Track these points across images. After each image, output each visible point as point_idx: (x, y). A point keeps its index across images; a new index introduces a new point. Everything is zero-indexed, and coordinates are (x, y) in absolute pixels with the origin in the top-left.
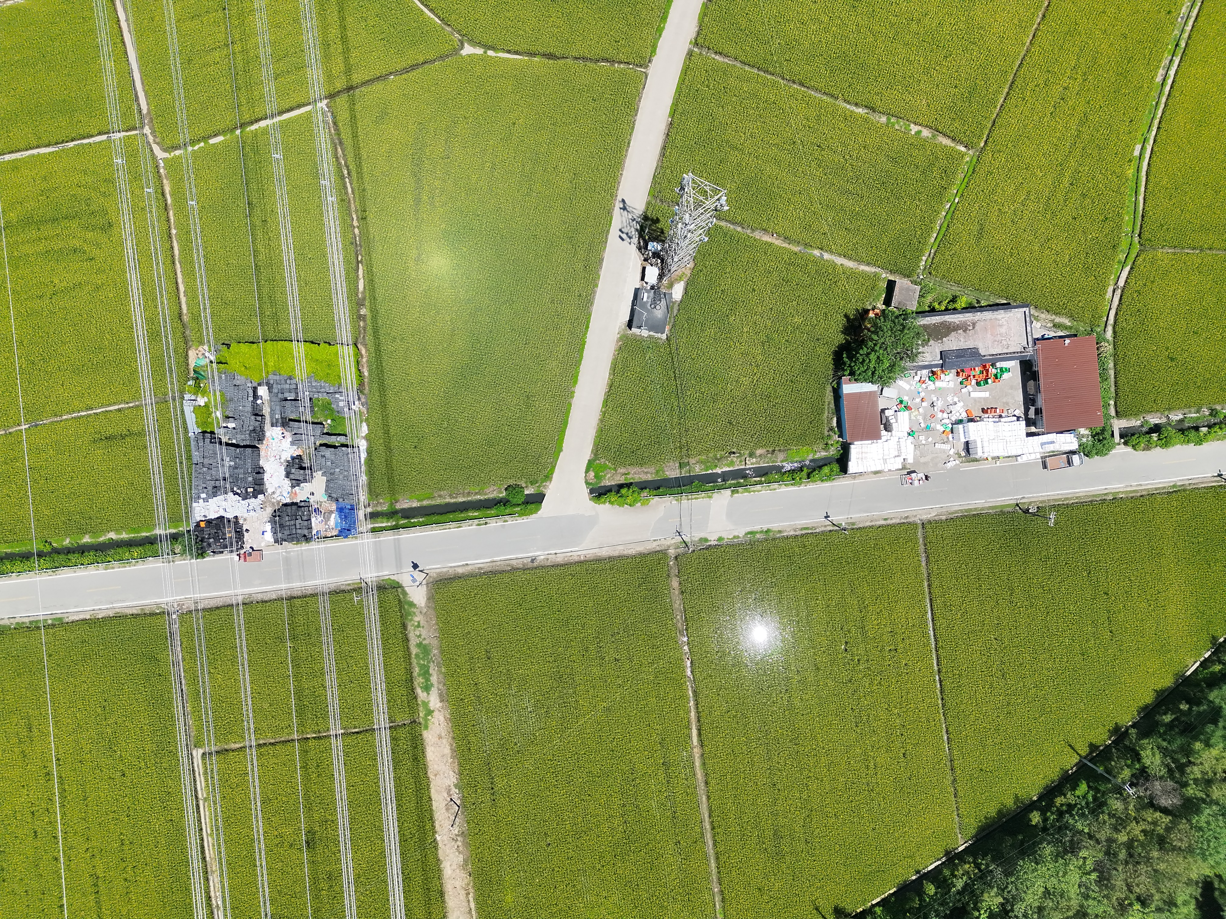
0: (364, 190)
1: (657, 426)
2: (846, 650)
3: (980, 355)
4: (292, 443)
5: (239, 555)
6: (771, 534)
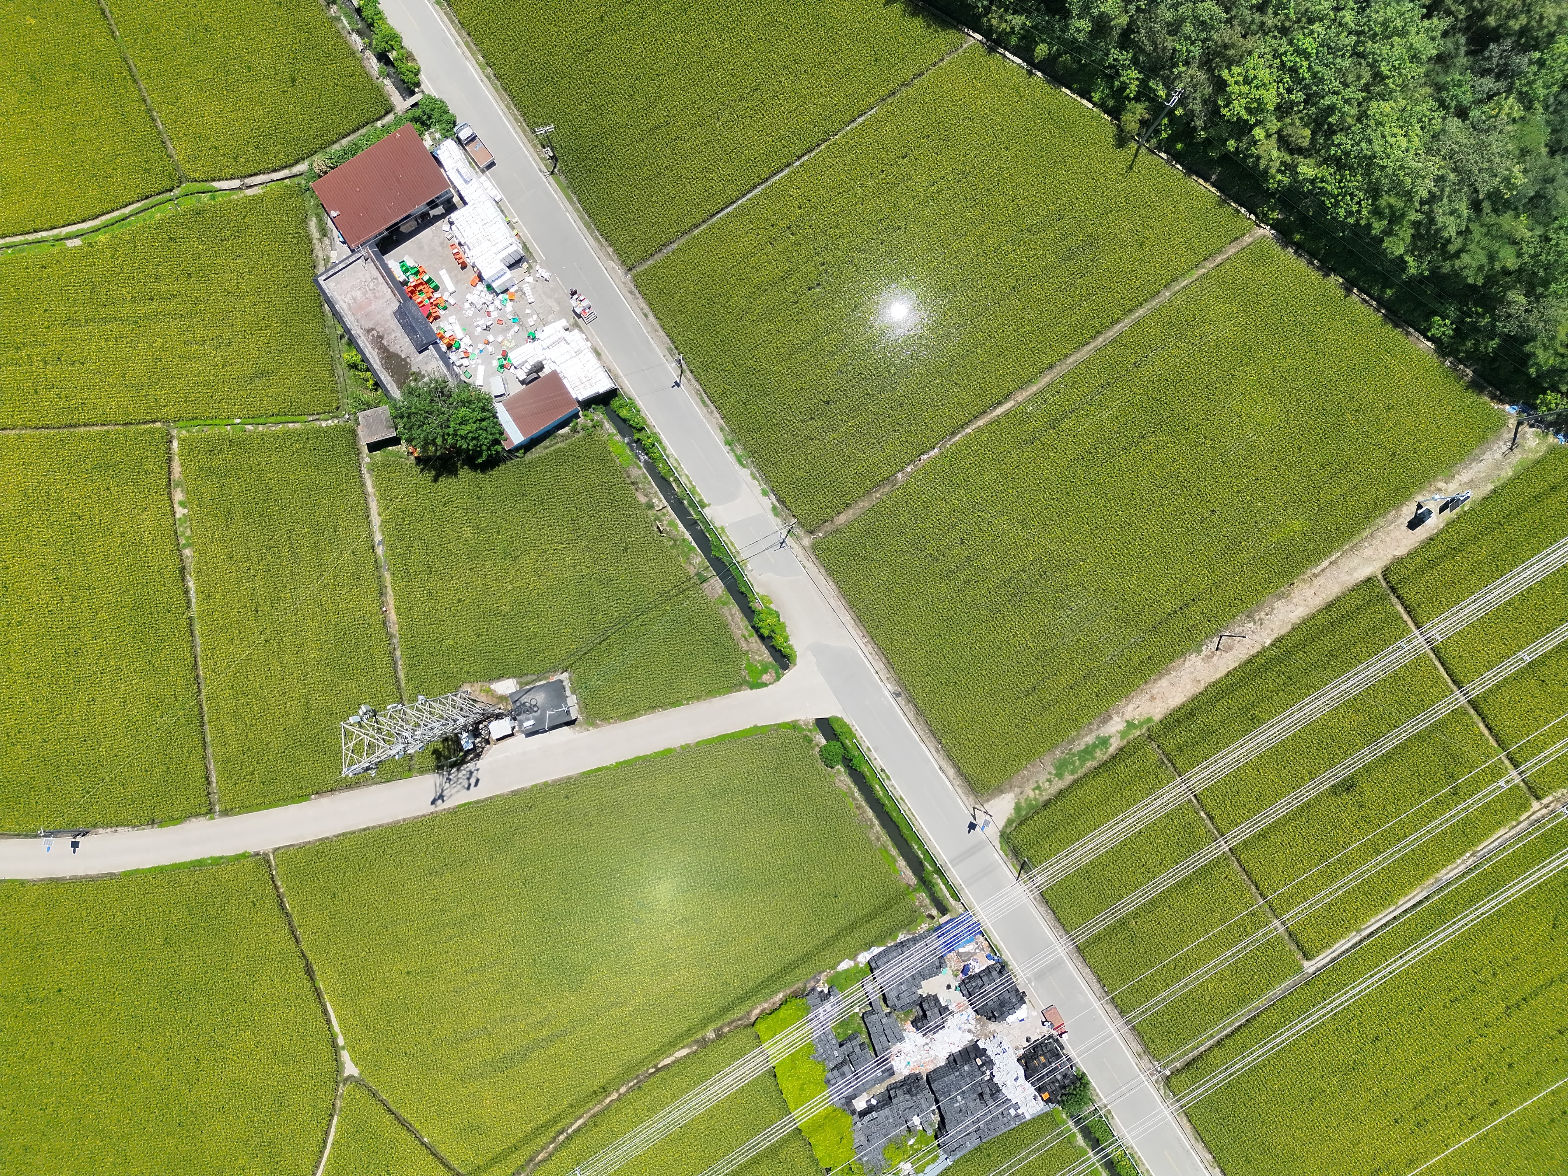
3: (400, 307)
4: (901, 1039)
5: (1060, 1035)
6: (729, 437)
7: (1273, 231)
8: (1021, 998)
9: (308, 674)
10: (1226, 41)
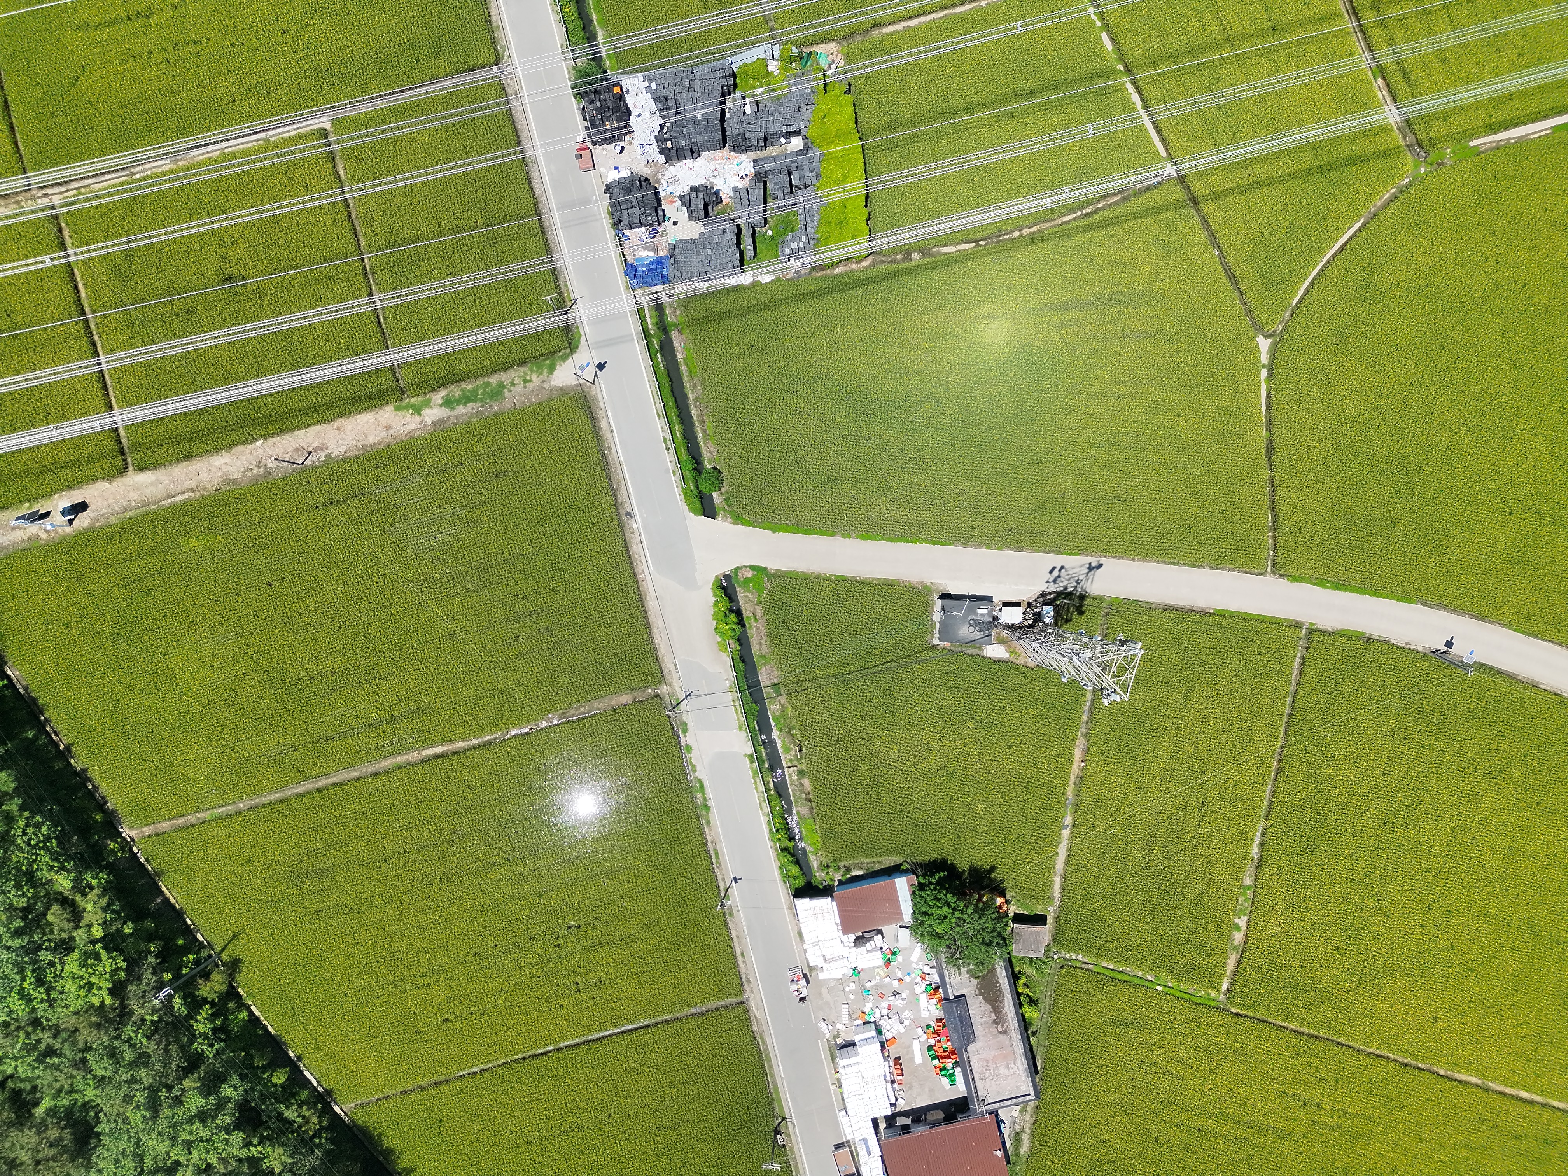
0: (1069, 236)
1: (822, 649)
2: (570, 928)
4: (736, 190)
5: (584, 141)
6: (704, 812)
7: (121, 830)
8: (608, 189)
10: (95, 1032)
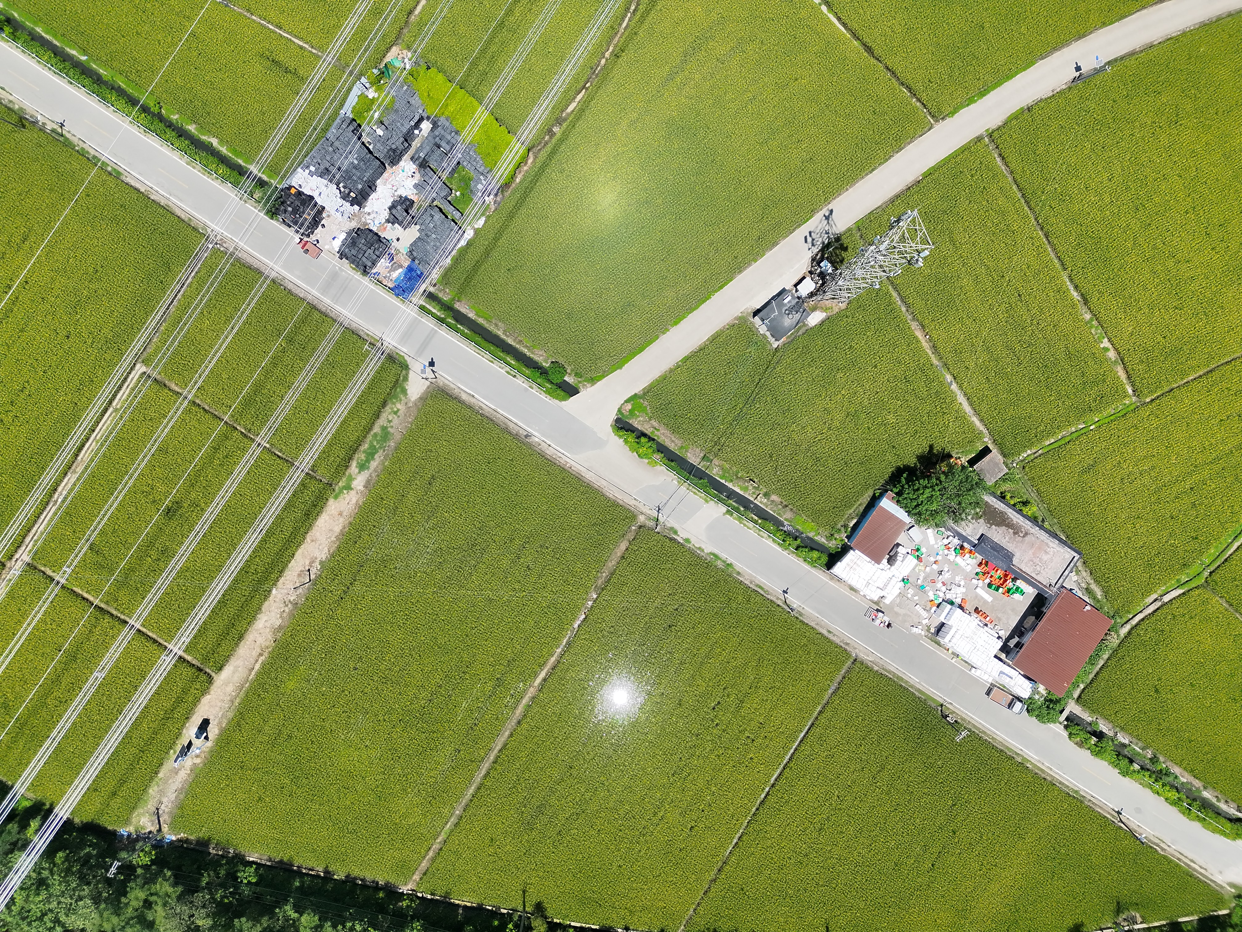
0: (636, 34)
3: (1011, 561)
4: (416, 186)
5: (301, 240)
6: (730, 570)
7: (401, 891)
8: (341, 254)
9: (963, 266)
